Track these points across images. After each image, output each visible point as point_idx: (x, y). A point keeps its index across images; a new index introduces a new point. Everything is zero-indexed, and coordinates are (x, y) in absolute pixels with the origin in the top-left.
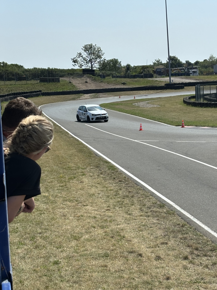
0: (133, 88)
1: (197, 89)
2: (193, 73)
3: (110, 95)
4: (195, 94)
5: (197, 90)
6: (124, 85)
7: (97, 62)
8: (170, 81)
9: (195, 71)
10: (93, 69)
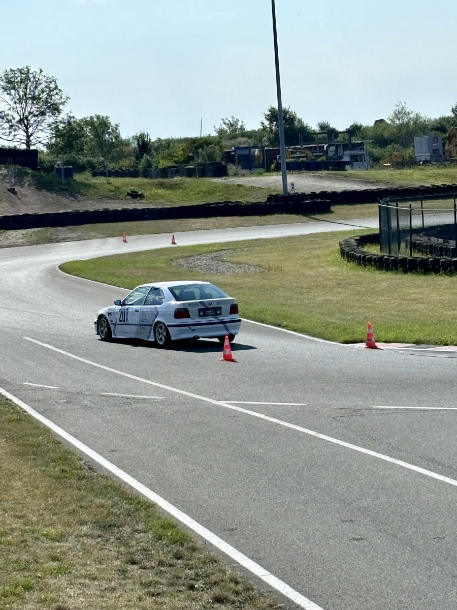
0: (167, 209)
2: (352, 161)
3: (91, 232)
5: (386, 217)
6: (135, 200)
7: (44, 125)
8: (285, 186)
9: (356, 156)
10: (32, 148)
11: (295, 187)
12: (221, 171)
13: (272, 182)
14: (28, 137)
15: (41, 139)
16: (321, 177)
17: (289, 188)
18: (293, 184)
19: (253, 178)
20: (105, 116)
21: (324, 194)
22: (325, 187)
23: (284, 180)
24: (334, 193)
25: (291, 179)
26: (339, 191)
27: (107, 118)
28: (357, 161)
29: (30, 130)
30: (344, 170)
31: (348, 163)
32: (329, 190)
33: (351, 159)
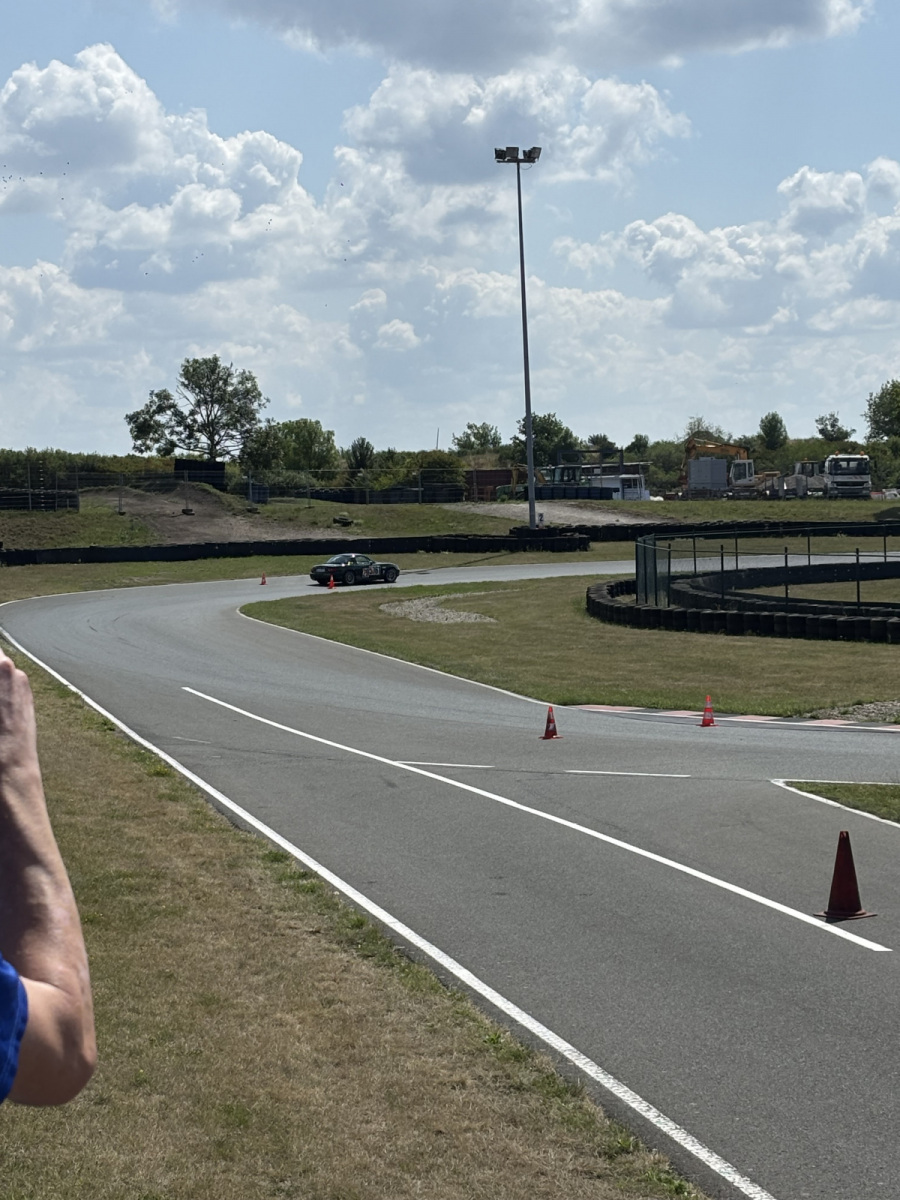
1: (641, 551)
2: (623, 489)
4: (634, 571)
5: (643, 559)
6: (344, 529)
8: (532, 516)
9: (628, 480)
10: (219, 459)
11: (545, 519)
12: (455, 496)
13: (516, 511)
14: (213, 445)
15: (230, 449)
16: (581, 508)
17: (537, 518)
18: (541, 515)
19: (495, 506)
20: (313, 420)
21: (581, 529)
22: (584, 520)
23: (532, 509)
24: (595, 528)
25: (541, 508)
26: (600, 525)
27: (318, 422)
28: (630, 487)
29: (217, 438)
30: (609, 497)
31: (617, 490)
32: (589, 524)
33: (623, 485)
